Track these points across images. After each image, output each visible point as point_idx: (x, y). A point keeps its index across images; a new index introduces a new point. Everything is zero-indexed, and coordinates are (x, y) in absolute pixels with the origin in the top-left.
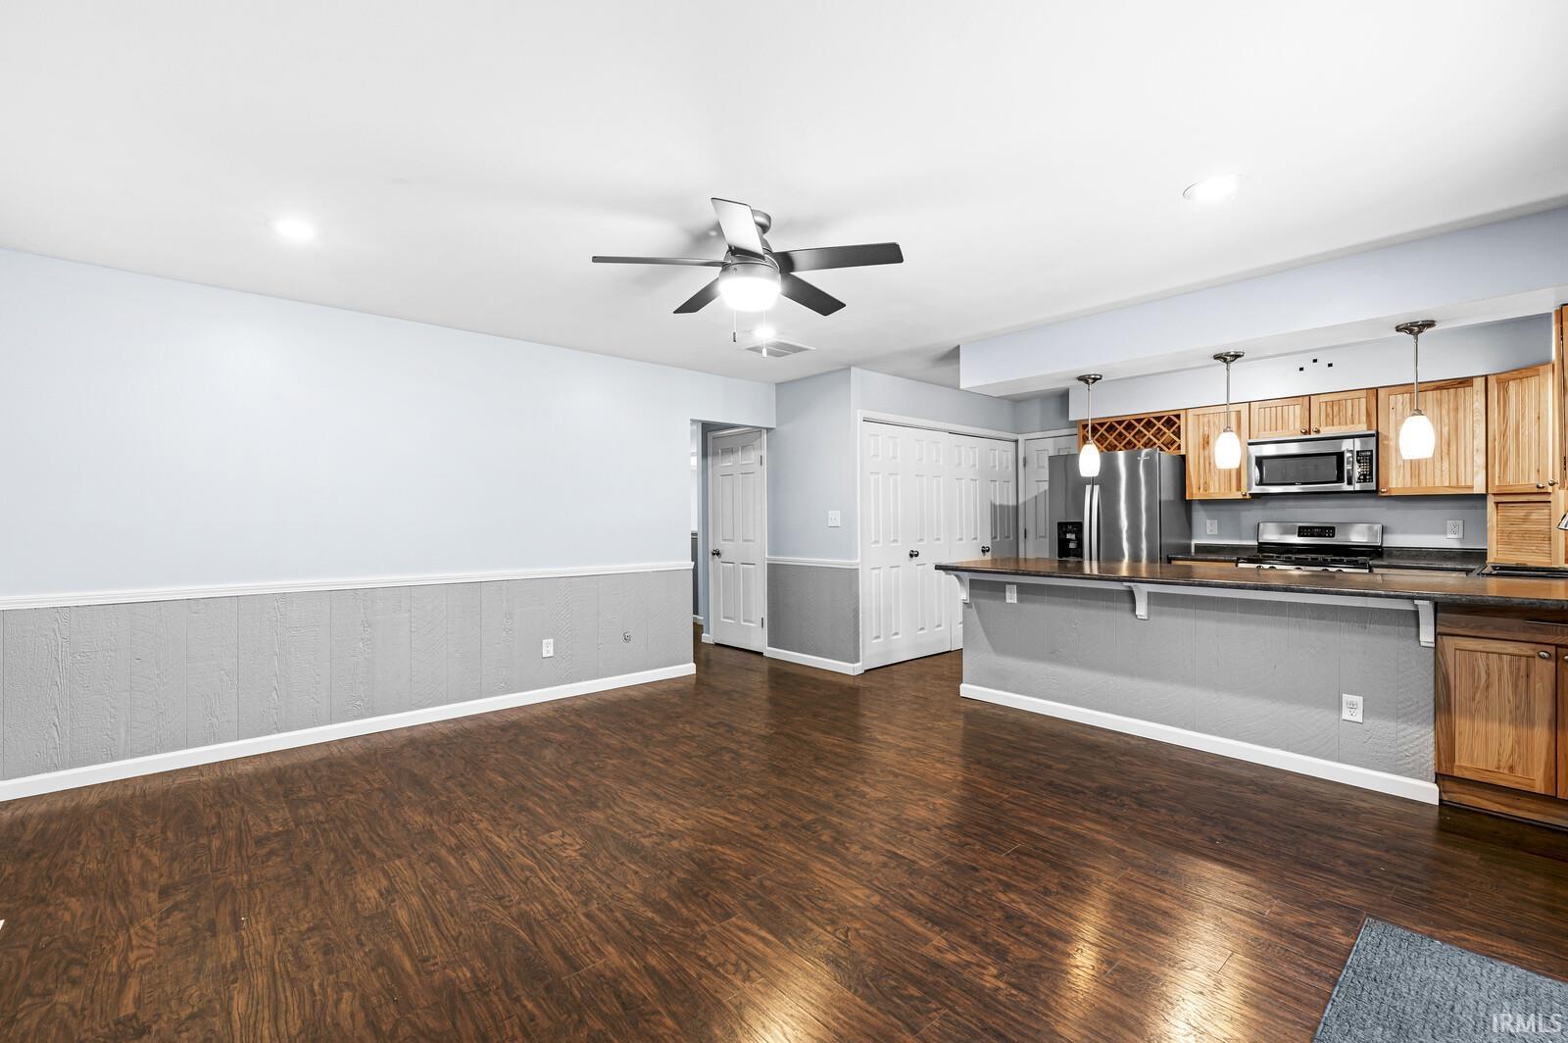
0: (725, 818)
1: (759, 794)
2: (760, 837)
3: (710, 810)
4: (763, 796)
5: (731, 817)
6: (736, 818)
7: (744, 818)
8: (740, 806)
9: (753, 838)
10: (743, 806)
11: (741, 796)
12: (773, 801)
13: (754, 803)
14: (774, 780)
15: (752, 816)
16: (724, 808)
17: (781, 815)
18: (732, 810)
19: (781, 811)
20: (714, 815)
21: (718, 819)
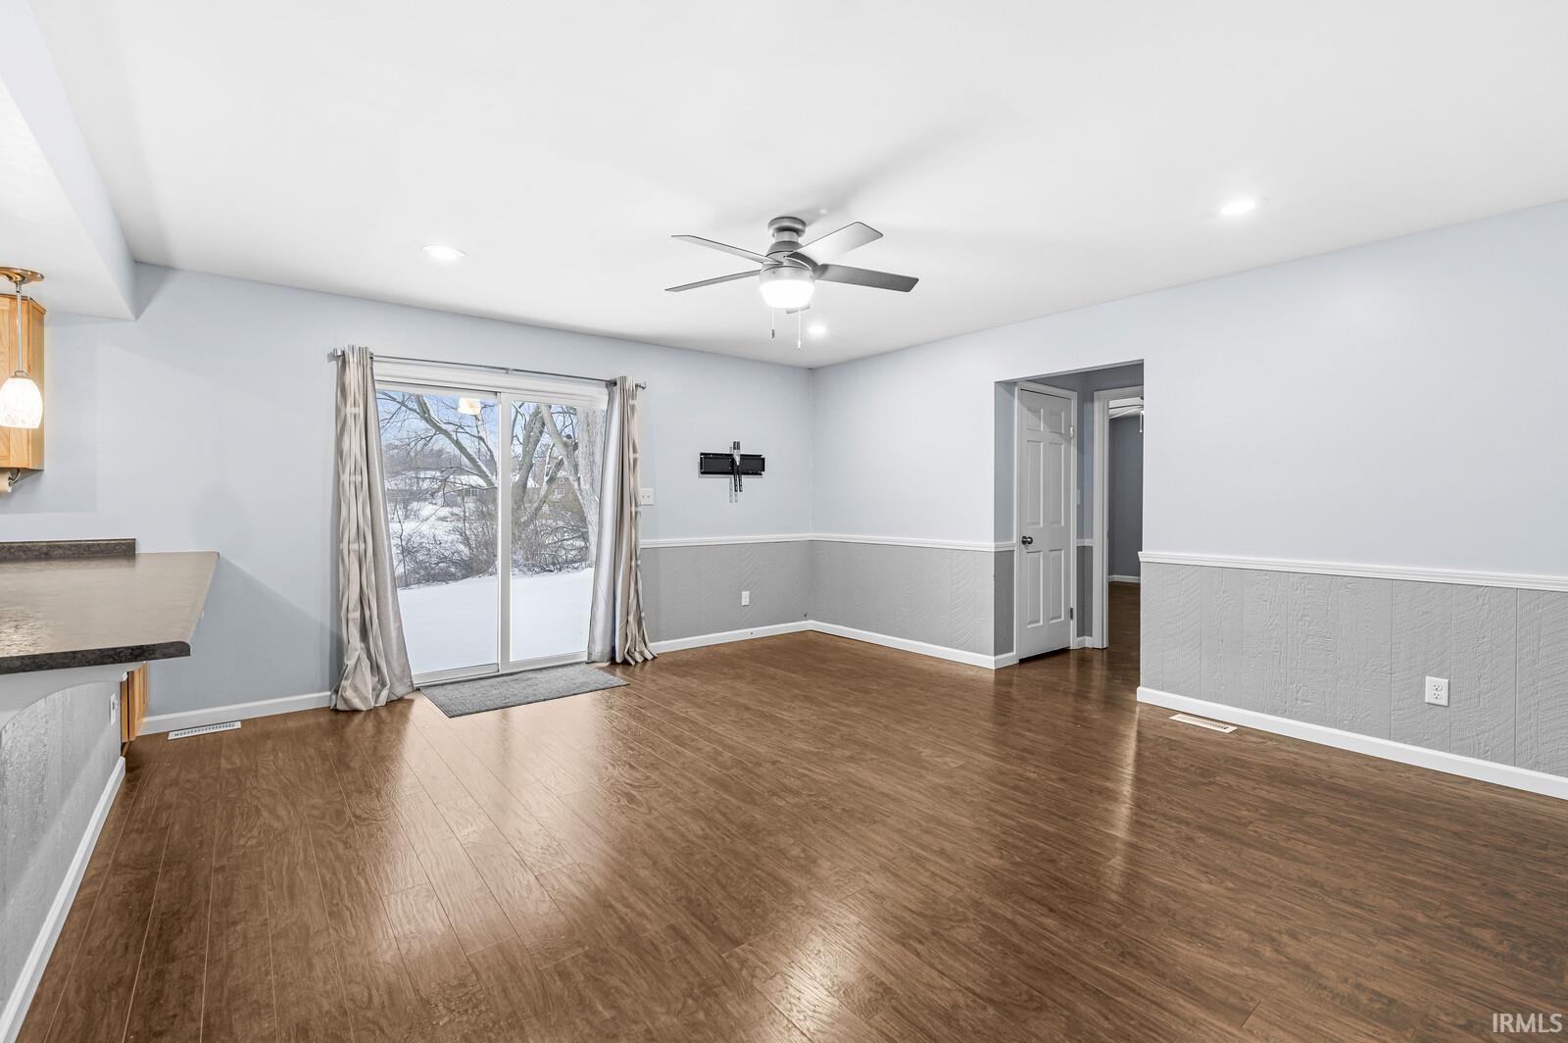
0: (811, 771)
1: (780, 797)
2: (780, 755)
3: (827, 779)
4: (774, 794)
5: (807, 772)
6: (800, 770)
7: (795, 771)
8: (799, 783)
9: (785, 754)
10: (793, 783)
11: (796, 794)
12: (765, 787)
13: (784, 785)
14: (759, 816)
15: (787, 773)
16: (814, 781)
17: (759, 773)
18: (806, 779)
19: (758, 776)
20: (823, 775)
21: (817, 770)
